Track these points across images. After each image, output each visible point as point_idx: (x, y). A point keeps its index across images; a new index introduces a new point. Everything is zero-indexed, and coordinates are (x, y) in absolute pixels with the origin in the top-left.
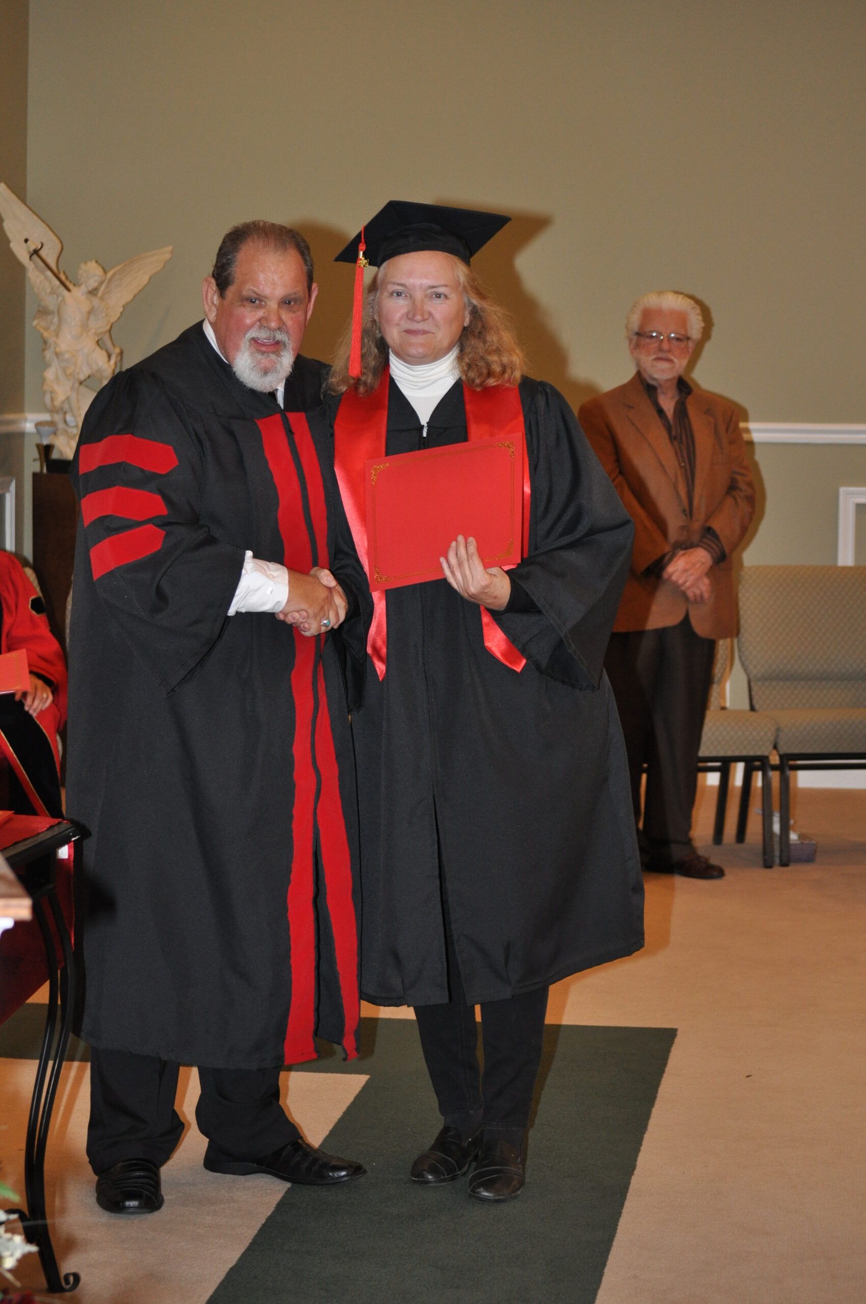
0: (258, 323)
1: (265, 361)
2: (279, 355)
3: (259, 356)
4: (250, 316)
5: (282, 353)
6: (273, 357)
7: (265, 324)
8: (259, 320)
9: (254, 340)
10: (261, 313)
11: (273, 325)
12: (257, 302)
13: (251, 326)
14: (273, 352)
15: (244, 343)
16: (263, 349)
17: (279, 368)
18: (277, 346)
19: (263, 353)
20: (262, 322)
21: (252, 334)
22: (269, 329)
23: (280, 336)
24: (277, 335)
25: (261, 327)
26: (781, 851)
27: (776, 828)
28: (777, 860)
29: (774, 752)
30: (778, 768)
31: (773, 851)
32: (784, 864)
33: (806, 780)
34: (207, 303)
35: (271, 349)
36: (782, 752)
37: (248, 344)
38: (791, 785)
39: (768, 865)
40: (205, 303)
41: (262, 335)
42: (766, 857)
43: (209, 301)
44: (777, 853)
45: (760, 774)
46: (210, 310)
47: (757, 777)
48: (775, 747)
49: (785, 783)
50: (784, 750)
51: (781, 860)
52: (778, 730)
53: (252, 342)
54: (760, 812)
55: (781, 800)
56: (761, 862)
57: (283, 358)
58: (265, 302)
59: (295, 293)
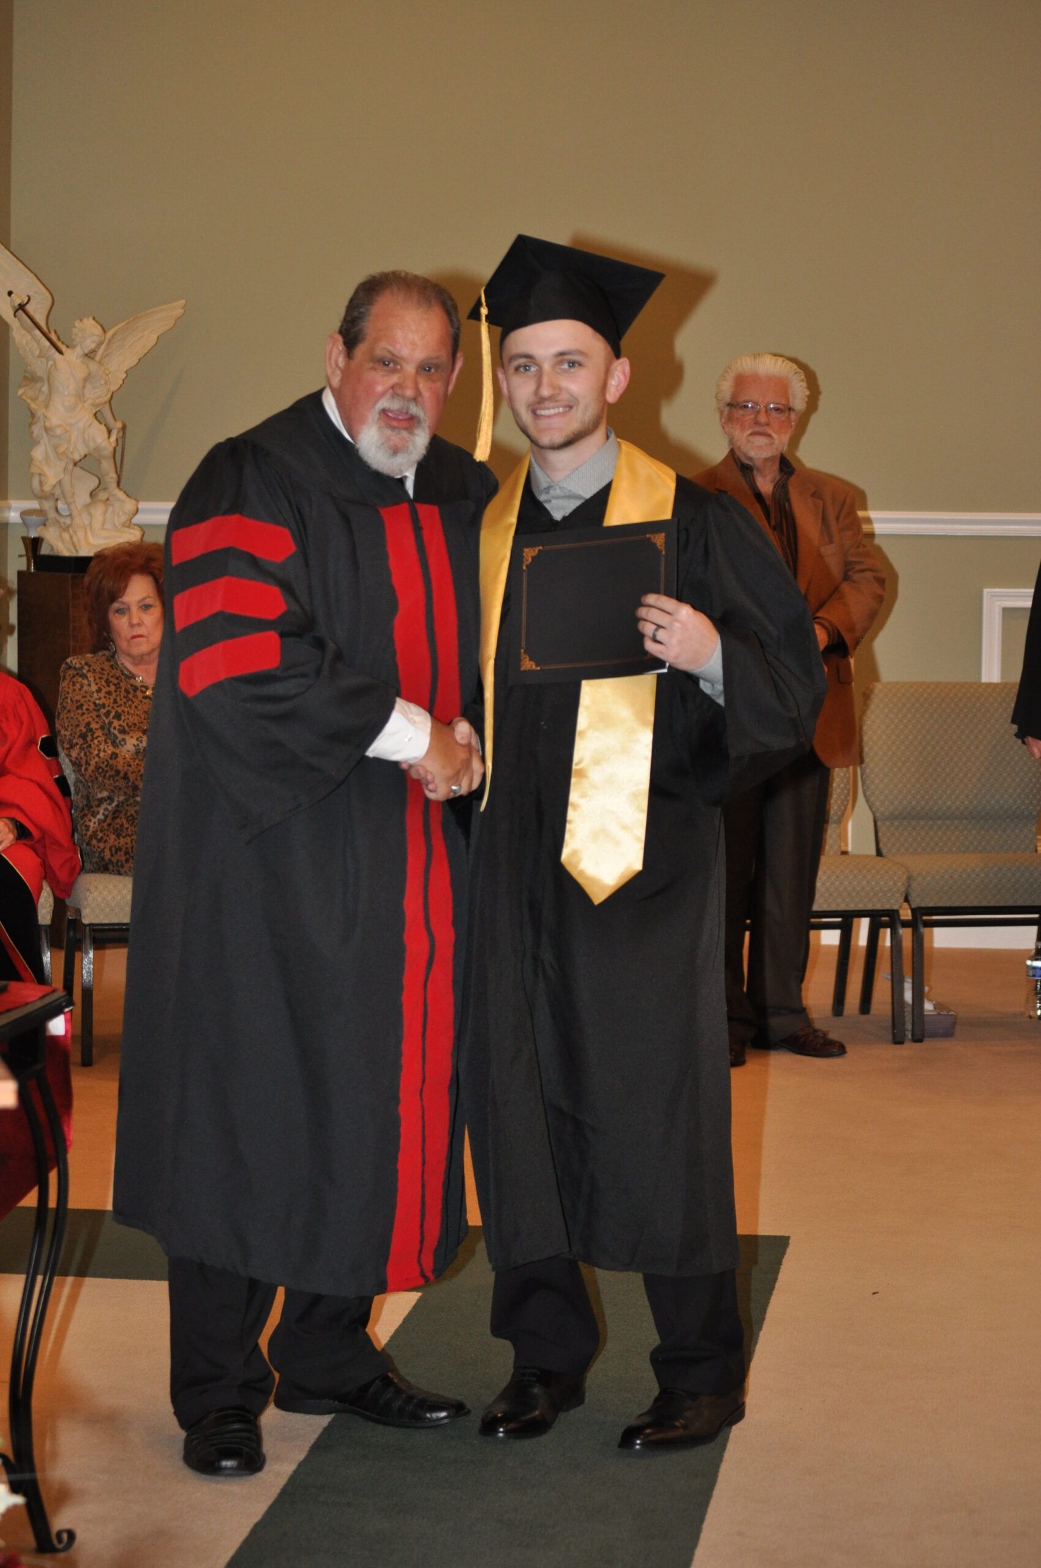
0: (391, 391)
1: (395, 438)
2: (411, 433)
3: (389, 432)
4: (382, 381)
5: (416, 431)
6: (405, 434)
7: (399, 392)
8: (393, 387)
9: (384, 412)
10: (395, 379)
11: (409, 393)
12: (392, 365)
13: (383, 394)
14: (406, 429)
15: (373, 415)
16: (395, 424)
17: (411, 448)
18: (411, 422)
19: (393, 428)
20: (395, 390)
21: (383, 403)
22: (403, 397)
23: (414, 410)
24: (411, 407)
25: (395, 395)
26: (913, 1024)
27: (908, 996)
28: (909, 1035)
29: (905, 905)
30: (912, 924)
31: (904, 1024)
32: (918, 1039)
33: (943, 938)
34: (330, 364)
35: (405, 424)
36: (913, 906)
37: (378, 415)
38: (926, 944)
39: (898, 1041)
40: (328, 364)
41: (395, 405)
42: (895, 1031)
43: (333, 362)
44: (909, 1026)
45: (888, 931)
46: (333, 373)
47: (885, 934)
48: (906, 900)
49: (919, 942)
50: (917, 902)
51: (913, 1036)
52: (909, 878)
53: (382, 415)
54: (889, 977)
55: (913, 963)
56: (890, 1037)
57: (416, 437)
58: (401, 366)
59: (437, 358)
